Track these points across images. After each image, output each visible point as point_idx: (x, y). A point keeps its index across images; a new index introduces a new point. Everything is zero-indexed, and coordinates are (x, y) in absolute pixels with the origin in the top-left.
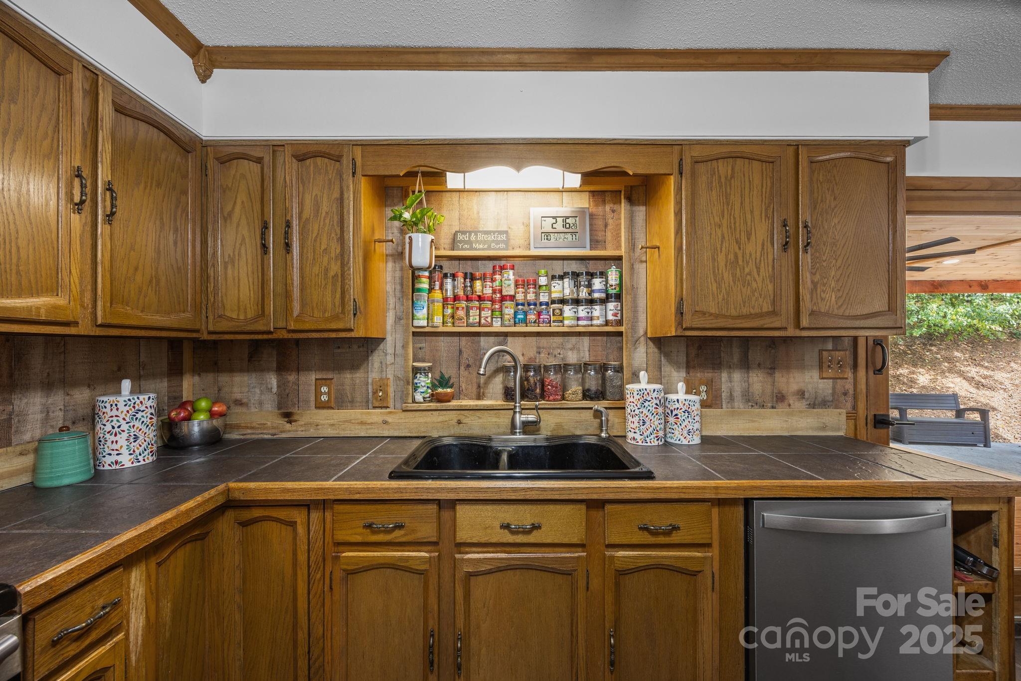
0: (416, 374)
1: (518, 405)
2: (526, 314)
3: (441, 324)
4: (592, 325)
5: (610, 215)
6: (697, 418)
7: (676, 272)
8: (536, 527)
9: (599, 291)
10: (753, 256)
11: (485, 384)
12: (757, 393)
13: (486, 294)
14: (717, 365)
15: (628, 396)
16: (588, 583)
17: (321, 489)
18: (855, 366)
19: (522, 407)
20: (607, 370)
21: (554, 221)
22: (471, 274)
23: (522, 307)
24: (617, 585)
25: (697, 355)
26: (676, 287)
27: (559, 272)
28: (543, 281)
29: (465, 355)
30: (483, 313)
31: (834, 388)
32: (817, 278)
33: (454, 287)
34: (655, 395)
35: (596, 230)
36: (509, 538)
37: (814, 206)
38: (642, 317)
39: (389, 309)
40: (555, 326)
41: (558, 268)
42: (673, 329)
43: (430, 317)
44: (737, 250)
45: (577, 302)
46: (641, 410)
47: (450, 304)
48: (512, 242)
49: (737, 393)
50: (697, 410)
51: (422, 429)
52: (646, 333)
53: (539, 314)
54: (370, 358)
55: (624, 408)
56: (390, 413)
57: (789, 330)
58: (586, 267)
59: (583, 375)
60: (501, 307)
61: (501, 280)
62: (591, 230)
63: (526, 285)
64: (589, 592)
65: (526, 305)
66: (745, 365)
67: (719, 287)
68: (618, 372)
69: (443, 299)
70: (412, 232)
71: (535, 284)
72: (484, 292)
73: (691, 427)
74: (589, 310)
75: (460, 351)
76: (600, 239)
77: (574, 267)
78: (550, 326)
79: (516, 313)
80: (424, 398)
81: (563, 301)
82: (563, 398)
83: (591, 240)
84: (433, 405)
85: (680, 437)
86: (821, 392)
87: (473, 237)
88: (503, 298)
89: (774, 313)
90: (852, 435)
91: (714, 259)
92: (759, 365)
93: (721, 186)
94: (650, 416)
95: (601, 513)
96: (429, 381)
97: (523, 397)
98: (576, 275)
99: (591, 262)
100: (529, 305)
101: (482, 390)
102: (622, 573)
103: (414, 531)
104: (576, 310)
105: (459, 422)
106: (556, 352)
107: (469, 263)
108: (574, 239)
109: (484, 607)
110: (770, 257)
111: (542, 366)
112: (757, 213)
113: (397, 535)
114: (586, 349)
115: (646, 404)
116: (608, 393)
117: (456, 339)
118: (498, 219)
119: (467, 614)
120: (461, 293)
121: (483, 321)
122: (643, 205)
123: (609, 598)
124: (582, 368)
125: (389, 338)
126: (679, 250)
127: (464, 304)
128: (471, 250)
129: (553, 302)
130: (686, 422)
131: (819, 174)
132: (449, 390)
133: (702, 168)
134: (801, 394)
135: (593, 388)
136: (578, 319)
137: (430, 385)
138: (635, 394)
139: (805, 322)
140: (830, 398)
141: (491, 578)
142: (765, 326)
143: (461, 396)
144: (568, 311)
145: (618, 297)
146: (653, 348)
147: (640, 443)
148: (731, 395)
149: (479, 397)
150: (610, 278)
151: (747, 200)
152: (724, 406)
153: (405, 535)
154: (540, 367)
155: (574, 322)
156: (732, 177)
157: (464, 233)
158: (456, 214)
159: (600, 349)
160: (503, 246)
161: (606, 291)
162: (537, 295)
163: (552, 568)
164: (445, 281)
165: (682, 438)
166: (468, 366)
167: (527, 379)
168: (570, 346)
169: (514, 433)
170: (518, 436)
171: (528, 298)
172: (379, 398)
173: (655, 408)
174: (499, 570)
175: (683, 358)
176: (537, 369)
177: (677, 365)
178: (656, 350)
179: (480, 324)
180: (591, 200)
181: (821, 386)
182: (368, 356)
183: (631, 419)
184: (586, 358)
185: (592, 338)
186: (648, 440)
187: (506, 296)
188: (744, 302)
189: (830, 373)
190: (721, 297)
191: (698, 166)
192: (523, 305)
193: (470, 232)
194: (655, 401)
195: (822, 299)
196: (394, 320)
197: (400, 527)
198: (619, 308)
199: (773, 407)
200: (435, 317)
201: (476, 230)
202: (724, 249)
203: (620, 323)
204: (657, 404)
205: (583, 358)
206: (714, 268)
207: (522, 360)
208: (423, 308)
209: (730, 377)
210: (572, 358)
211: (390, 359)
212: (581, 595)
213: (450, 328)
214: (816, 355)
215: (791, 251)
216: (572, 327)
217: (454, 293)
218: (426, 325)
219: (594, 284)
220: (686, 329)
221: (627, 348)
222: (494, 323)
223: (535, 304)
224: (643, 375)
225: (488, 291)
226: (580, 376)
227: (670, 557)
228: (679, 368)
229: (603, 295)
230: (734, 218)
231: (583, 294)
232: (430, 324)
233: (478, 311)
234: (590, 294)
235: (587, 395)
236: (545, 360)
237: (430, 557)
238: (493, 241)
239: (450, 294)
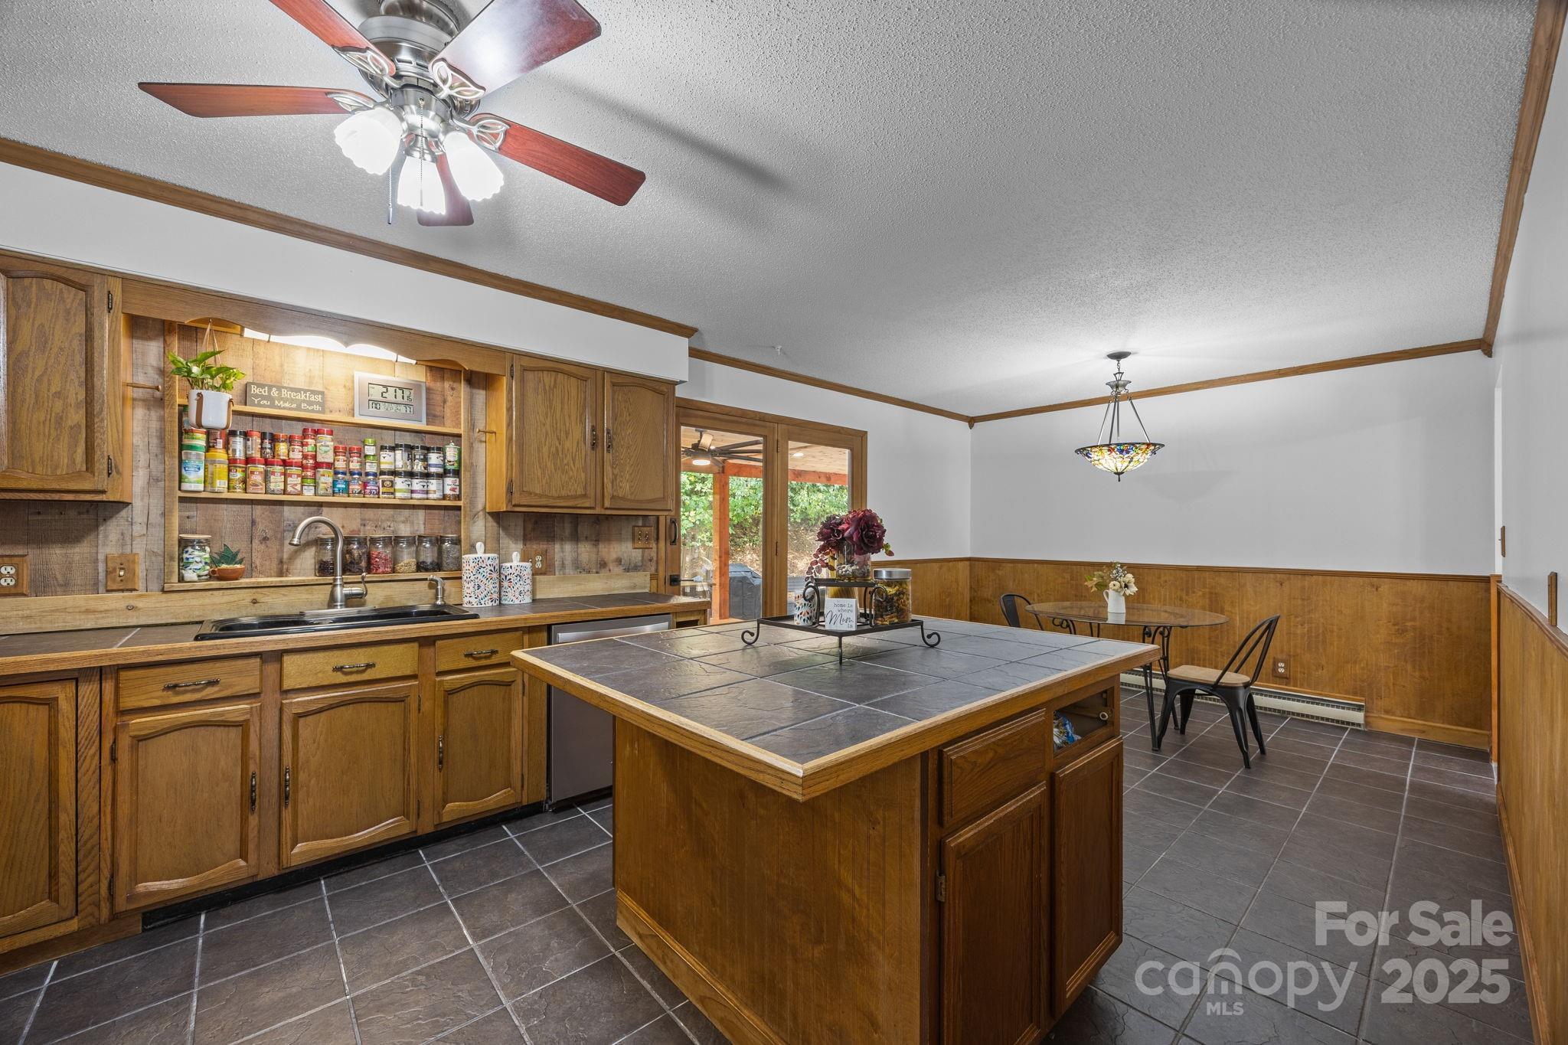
0: (186, 547)
1: (338, 577)
2: (348, 483)
3: (226, 490)
4: (427, 499)
5: (448, 392)
6: (528, 581)
7: (507, 458)
8: (369, 666)
9: (436, 466)
10: (571, 451)
11: (290, 559)
12: (585, 561)
13: (294, 459)
14: (551, 538)
15: (464, 565)
16: (419, 705)
17: (106, 655)
18: (657, 539)
19: (344, 581)
20: (444, 543)
21: (385, 390)
22: (272, 434)
23: (343, 476)
24: (446, 702)
25: (534, 529)
26: (507, 469)
27: (389, 443)
28: (370, 450)
29: (260, 527)
30: (289, 479)
31: (643, 556)
32: (616, 471)
33: (246, 447)
34: (489, 562)
35: (434, 405)
36: (341, 678)
37: (615, 418)
38: (481, 493)
39: (138, 467)
40: (385, 498)
41: (389, 439)
42: (505, 506)
43: (209, 480)
44: (558, 444)
45: (411, 475)
46: (476, 576)
47: (240, 467)
48: (329, 404)
49: (568, 562)
50: (528, 574)
51: (197, 613)
52: (485, 508)
53: (365, 485)
54: (101, 528)
55: (461, 578)
56: (141, 596)
57: (597, 508)
58: (422, 440)
59: (417, 547)
60: (315, 474)
61: (315, 445)
62: (427, 404)
63: (347, 453)
64: (421, 714)
65: (348, 474)
66: (575, 538)
67: (543, 473)
68: (456, 544)
69: (228, 460)
70: (202, 389)
71: (360, 452)
72: (291, 456)
73: (522, 589)
74: (425, 484)
75: (253, 523)
76: (437, 413)
77: (408, 439)
78: (379, 497)
79: (334, 482)
80: (199, 576)
81: (394, 473)
82: (394, 571)
83: (427, 415)
84: (215, 584)
85: (513, 598)
86: (633, 559)
87: (274, 392)
88: (318, 465)
89: (585, 496)
90: (654, 590)
91: (539, 451)
92: (586, 538)
93: (545, 393)
94: (484, 580)
95: (432, 649)
96: (207, 556)
97: (344, 571)
98: (410, 448)
99: (427, 436)
100: (352, 473)
101: (285, 567)
102: (450, 693)
103: (230, 686)
104: (410, 483)
105: (255, 602)
106: (385, 525)
107: (268, 421)
108: (408, 412)
109: (314, 743)
110: (583, 453)
111: (368, 538)
112: (573, 417)
113: (210, 692)
114: (422, 522)
115: (481, 570)
116: (445, 564)
117: (248, 508)
118: (310, 377)
119: (295, 752)
120: (257, 455)
121: (289, 489)
122: (483, 389)
123: (439, 713)
124: (416, 541)
125: (138, 504)
126: (510, 440)
127: (261, 467)
128: (272, 408)
129: (382, 473)
130: (518, 584)
131: (619, 395)
132: (238, 566)
133: (530, 376)
134: (619, 561)
135: (429, 561)
136: (412, 492)
137: (208, 561)
138: (471, 561)
139: (607, 504)
140: (640, 564)
141: (323, 716)
142: (578, 506)
143: (254, 574)
144: (400, 483)
145: (457, 473)
146: (491, 522)
147: (475, 606)
148: (563, 563)
149: (281, 574)
150: (448, 454)
151: (566, 407)
152: (557, 573)
153: (219, 691)
154: (365, 539)
155: (408, 495)
156: (555, 386)
157: (261, 386)
158: (249, 362)
159: (437, 522)
160: (318, 408)
161: (444, 466)
162: (363, 464)
163: (386, 698)
164: (232, 439)
165: (514, 599)
166: (265, 539)
167: (349, 552)
168: (403, 519)
169: (335, 607)
170: (339, 609)
171: (351, 467)
172: (119, 579)
173: (490, 574)
174: (331, 707)
175: (520, 531)
176: (362, 542)
177: (516, 539)
178: (495, 524)
179: (285, 492)
180: (428, 374)
181: (634, 554)
182: (97, 527)
183: (467, 585)
184: (422, 531)
185: (428, 511)
186: (482, 602)
187: (323, 463)
188: (563, 487)
189: (640, 544)
190: (544, 481)
191: (526, 373)
192: (344, 473)
193: (270, 387)
194: (489, 568)
195: (621, 488)
196: (146, 481)
197: (212, 683)
198: (457, 483)
199: (597, 573)
200: (218, 481)
201: (279, 384)
202: (547, 443)
203: (458, 497)
204: (491, 571)
205: (417, 530)
206: (539, 457)
207: (344, 533)
208: (199, 469)
209: (562, 548)
210: (405, 530)
211: (138, 529)
212: (413, 715)
213: (239, 494)
214: (630, 529)
215: (599, 449)
216: (405, 499)
217: (246, 454)
218: (203, 489)
219: (430, 458)
220: (515, 506)
221: (465, 522)
222: (304, 491)
223: (360, 474)
224: (480, 546)
225: (297, 456)
226: (414, 548)
227: (490, 675)
228: (517, 540)
229: (441, 470)
230: (556, 420)
231: (419, 467)
232: (209, 488)
233: (283, 477)
234: (425, 468)
235: (421, 567)
236: (370, 532)
237: (252, 708)
238: (304, 401)
239: (240, 455)
